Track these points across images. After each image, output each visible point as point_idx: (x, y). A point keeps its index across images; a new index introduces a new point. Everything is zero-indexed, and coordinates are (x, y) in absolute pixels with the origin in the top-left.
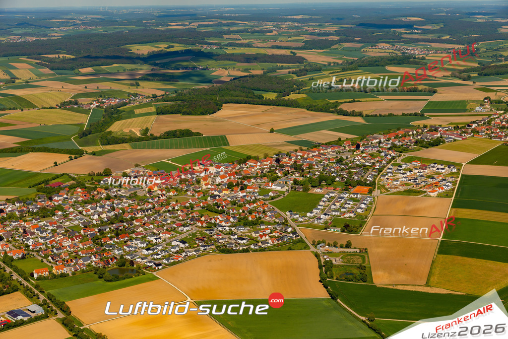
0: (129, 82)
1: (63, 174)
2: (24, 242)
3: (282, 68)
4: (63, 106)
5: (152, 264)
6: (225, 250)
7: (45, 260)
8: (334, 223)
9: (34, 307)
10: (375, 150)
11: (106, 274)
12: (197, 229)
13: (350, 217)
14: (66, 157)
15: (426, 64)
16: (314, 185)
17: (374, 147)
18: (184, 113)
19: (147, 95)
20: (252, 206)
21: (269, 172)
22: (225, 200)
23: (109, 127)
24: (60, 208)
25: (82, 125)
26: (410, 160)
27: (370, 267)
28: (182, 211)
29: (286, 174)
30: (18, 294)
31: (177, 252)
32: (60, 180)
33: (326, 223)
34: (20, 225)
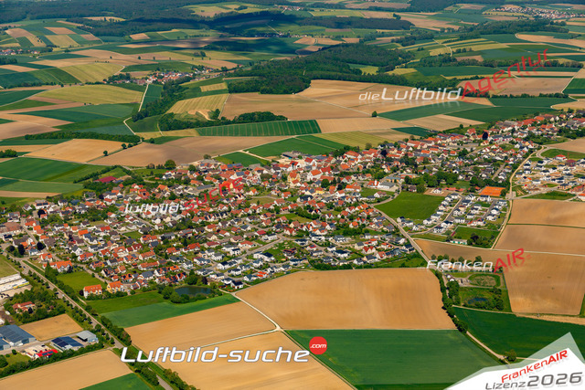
0: (193, 52)
1: (116, 167)
2: (70, 251)
3: (383, 35)
4: (112, 80)
5: (230, 282)
6: (321, 266)
7: (96, 275)
8: (459, 233)
9: (86, 334)
10: (507, 141)
11: (174, 293)
12: (286, 238)
13: (479, 226)
14: (118, 145)
15: (567, 31)
16: (431, 185)
17: (505, 137)
18: (263, 92)
19: (215, 68)
20: (353, 210)
21: (373, 167)
22: (319, 202)
23: (169, 108)
24: (113, 209)
25: (135, 105)
26: (553, 154)
27: (507, 291)
28: (265, 216)
29: (395, 170)
30: (65, 318)
31: (261, 268)
32: (111, 174)
33: (448, 233)
34: (65, 230)
